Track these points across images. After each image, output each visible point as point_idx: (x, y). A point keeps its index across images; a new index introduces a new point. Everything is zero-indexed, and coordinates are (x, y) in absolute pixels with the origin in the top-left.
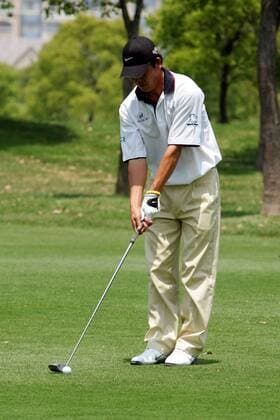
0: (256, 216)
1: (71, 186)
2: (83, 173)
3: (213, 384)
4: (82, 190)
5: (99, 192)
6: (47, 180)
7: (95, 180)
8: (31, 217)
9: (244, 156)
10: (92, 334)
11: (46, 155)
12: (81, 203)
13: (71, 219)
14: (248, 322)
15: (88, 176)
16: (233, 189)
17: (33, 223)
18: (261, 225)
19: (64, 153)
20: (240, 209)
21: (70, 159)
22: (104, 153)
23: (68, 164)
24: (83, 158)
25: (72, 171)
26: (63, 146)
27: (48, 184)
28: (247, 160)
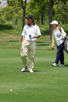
0: (49, 46)
1: (13, 39)
2: (15, 36)
3: (41, 93)
4: (15, 40)
5: (18, 40)
6: (8, 38)
7: (17, 37)
8: (5, 47)
9: (46, 31)
10: (17, 79)
11: (8, 32)
12: (15, 43)
13: (13, 47)
14: (47, 76)
15: (16, 37)
16: (44, 39)
17: (5, 48)
18: (50, 48)
19: (11, 32)
20: (46, 44)
21: (12, 33)
22: (19, 32)
23: (12, 34)
24: (15, 33)
25: (13, 35)
26: (11, 30)
27: (8, 39)
28: (47, 32)
